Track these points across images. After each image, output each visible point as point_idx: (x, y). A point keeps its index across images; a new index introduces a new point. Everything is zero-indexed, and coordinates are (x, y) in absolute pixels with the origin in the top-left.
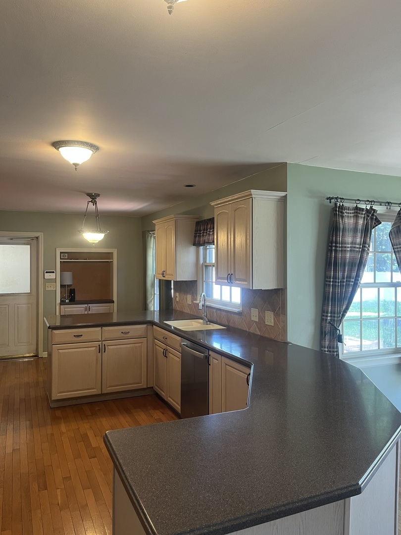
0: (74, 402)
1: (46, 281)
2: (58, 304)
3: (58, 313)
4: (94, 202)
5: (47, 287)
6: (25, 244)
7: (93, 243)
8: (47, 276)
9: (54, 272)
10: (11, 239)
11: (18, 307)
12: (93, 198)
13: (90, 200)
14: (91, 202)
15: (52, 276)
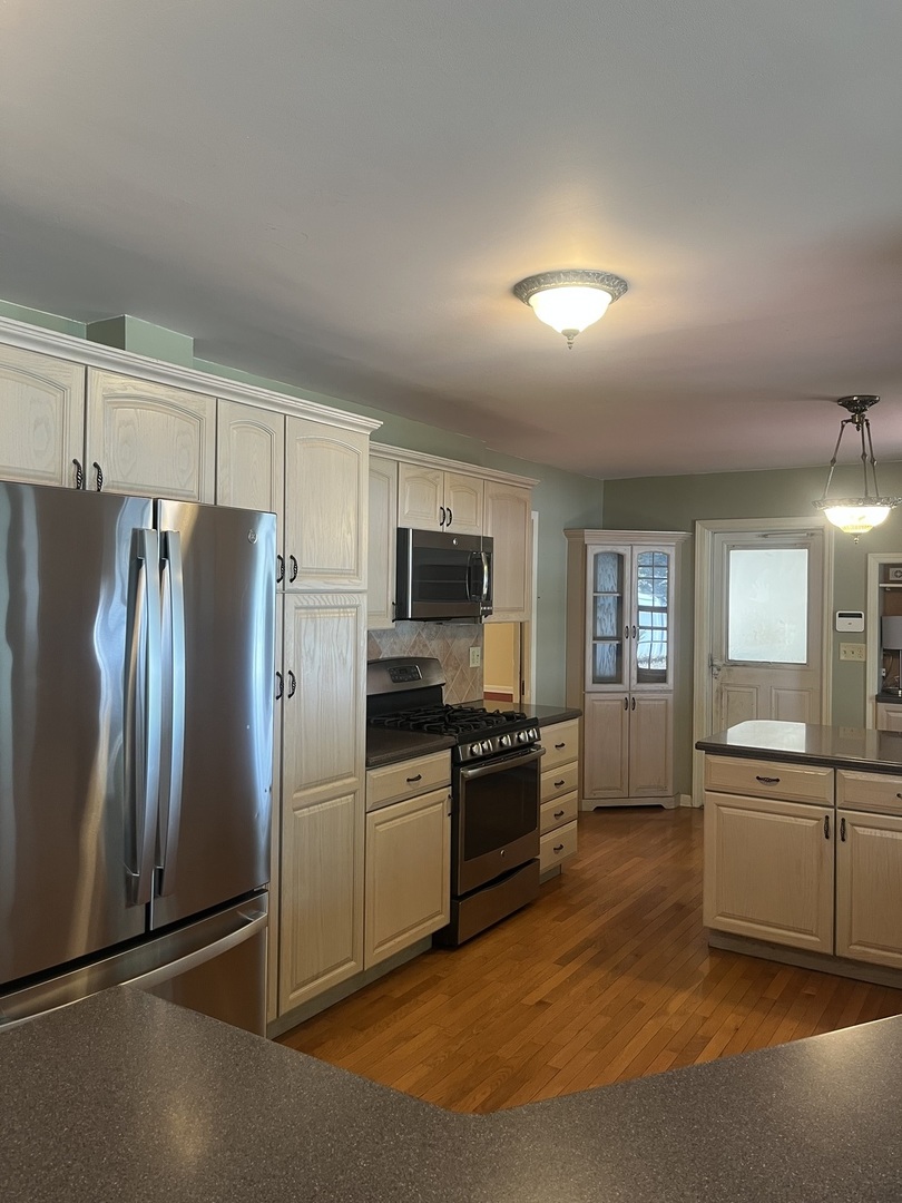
0: (765, 953)
1: (842, 637)
2: (871, 699)
3: (870, 725)
4: (861, 423)
5: (842, 652)
6: (794, 546)
7: (856, 535)
8: (844, 625)
9: (860, 616)
10: (765, 536)
11: (777, 696)
12: (858, 407)
13: (849, 415)
14: (852, 420)
15: (856, 625)
